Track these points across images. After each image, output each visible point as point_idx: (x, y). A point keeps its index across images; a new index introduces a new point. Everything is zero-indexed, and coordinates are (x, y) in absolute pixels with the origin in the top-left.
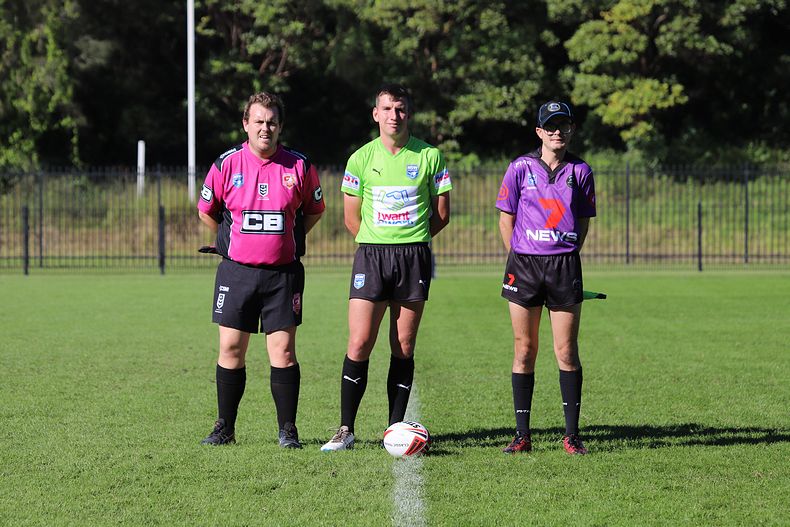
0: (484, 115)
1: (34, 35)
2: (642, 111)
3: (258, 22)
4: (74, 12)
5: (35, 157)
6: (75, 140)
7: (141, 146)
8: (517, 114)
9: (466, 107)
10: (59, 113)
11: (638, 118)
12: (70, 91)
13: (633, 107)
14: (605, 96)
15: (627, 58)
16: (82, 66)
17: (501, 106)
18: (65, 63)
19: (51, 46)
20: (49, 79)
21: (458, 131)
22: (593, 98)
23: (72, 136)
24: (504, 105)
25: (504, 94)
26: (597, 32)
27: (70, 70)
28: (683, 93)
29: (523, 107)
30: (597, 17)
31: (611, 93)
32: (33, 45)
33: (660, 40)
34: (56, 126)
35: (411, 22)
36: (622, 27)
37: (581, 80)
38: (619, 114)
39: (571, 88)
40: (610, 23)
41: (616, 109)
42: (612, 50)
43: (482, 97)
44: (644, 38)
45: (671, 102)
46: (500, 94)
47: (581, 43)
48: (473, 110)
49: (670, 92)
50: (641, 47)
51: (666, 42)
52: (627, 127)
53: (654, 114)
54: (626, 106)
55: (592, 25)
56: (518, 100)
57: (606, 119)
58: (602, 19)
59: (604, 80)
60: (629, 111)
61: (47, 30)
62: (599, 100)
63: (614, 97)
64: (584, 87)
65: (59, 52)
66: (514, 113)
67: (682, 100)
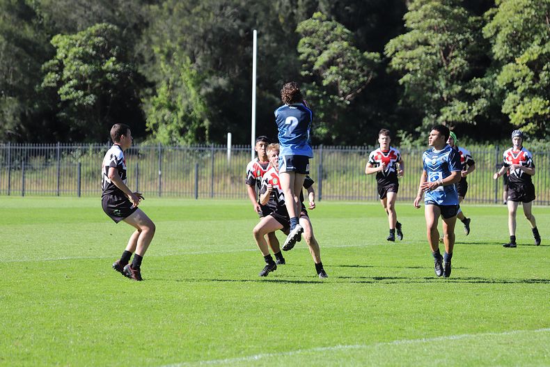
2: (530, 116)
5: (190, 141)
6: (207, 132)
7: (229, 135)
8: (471, 118)
11: (527, 121)
13: (524, 113)
14: (515, 108)
17: (462, 114)
22: (510, 109)
23: (205, 130)
24: (464, 113)
29: (476, 114)
30: (513, 61)
33: (542, 75)
34: (201, 125)
38: (519, 118)
40: (517, 64)
43: (452, 108)
44: (532, 73)
46: (463, 106)
52: (522, 126)
54: (522, 113)
55: (511, 64)
56: (475, 109)
57: (512, 121)
58: (515, 62)
60: (523, 116)
62: (512, 110)
63: (518, 108)
66: (469, 118)
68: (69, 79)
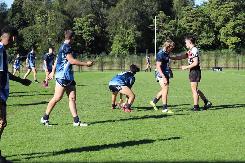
0: (205, 44)
1: (128, 31)
3: (166, 28)
4: (136, 27)
5: (128, 52)
7: (147, 49)
9: (201, 42)
10: (132, 44)
11: (232, 44)
14: (226, 40)
15: (230, 33)
16: (137, 36)
17: (208, 42)
18: (134, 36)
19: (131, 33)
20: (131, 38)
21: (200, 46)
22: (224, 41)
23: (135, 48)
25: (208, 40)
26: (224, 29)
28: (240, 39)
30: (224, 26)
31: (228, 39)
32: (128, 33)
33: (236, 30)
34: (132, 47)
35: (192, 27)
36: (229, 28)
37: (221, 37)
39: (220, 39)
40: (227, 27)
41: (228, 43)
42: (227, 32)
43: (204, 40)
45: (238, 41)
47: (222, 31)
48: (203, 43)
49: (238, 39)
50: (233, 31)
51: (237, 30)
53: (235, 43)
54: (230, 42)
56: (211, 41)
58: (225, 27)
59: (226, 37)
61: (131, 30)
63: (228, 40)
64: (222, 39)
65: (133, 34)
66: (210, 43)
67: (240, 41)
68: (85, 33)
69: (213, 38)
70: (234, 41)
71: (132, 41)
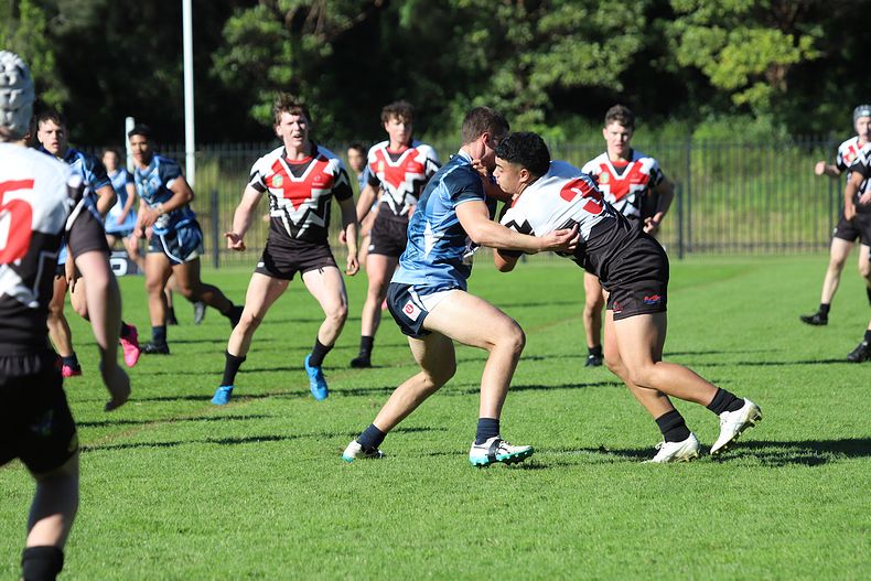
0: (569, 79)
2: (759, 69)
7: (129, 121)
8: (611, 76)
10: (41, 86)
11: (752, 79)
12: (49, 57)
13: (746, 63)
14: (715, 54)
15: (741, 5)
16: (62, 29)
17: (590, 68)
18: (42, 25)
19: (25, 5)
21: (542, 98)
22: (702, 57)
24: (593, 67)
25: (595, 52)
27: (47, 32)
28: (813, 47)
29: (618, 68)
31: (724, 47)
37: (692, 34)
38: (731, 73)
39: (679, 44)
43: (567, 57)
45: (795, 56)
46: (590, 53)
48: (555, 73)
49: (796, 45)
52: (740, 89)
54: (739, 63)
56: (614, 58)
57: (715, 80)
59: (715, 34)
60: (742, 69)
62: (709, 58)
63: (725, 53)
64: (694, 43)
65: (36, 11)
66: (606, 76)
67: (811, 55)
69: (630, 43)
70: (764, 59)
71: (36, 61)
